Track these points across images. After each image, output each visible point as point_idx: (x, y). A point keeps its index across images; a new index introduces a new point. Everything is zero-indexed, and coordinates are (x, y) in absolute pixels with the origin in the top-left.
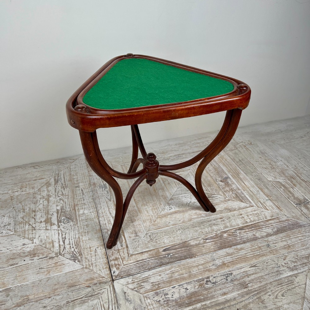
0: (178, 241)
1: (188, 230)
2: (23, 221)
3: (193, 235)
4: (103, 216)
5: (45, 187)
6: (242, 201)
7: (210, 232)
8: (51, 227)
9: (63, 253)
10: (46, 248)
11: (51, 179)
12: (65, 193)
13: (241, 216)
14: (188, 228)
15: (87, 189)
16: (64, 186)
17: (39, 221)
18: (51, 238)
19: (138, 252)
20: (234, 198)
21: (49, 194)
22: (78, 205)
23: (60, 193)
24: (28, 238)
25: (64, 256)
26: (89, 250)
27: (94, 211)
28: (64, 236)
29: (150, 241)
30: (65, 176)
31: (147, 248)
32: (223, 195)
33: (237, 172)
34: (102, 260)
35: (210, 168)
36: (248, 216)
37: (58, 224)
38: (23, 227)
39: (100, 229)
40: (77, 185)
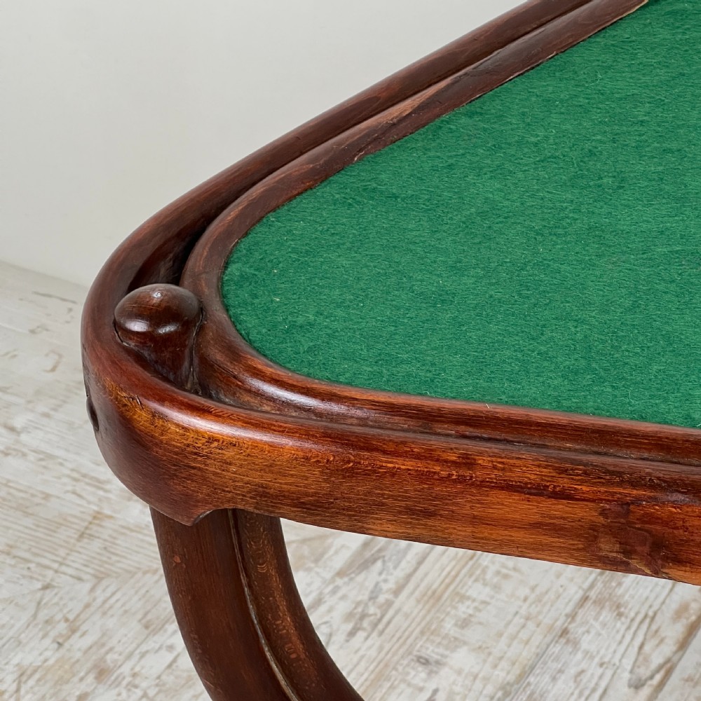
16: (372, 610)
40: (441, 650)
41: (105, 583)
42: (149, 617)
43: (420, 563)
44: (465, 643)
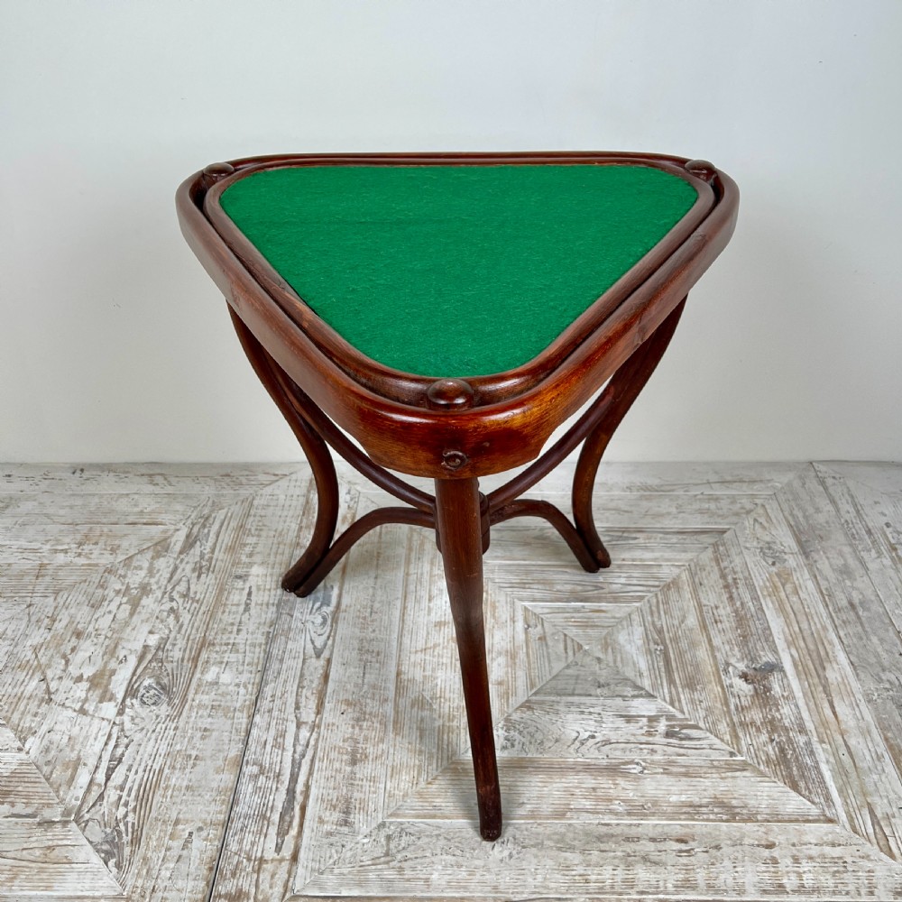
0: (481, 891)
1: (536, 856)
2: (31, 662)
3: (547, 883)
4: (269, 712)
5: (149, 554)
6: (795, 787)
7: (617, 889)
8: (96, 707)
9: (87, 816)
10: (47, 779)
11: (178, 530)
12: (196, 593)
13: (766, 853)
14: (539, 845)
15: (267, 592)
16: (204, 563)
17: (76, 673)
18: (77, 747)
19: (321, 889)
20: (768, 762)
21: (148, 584)
22: (214, 644)
23: (182, 588)
24: (15, 729)
25: (83, 830)
26: (170, 829)
27: (252, 681)
28: (119, 751)
29: (382, 859)
30: (224, 528)
31: (360, 884)
32: (727, 737)
33: (822, 653)
34: (191, 884)
35: (721, 611)
36: (796, 860)
37: (124, 700)
38: (24, 681)
39: (239, 759)
40: (245, 570)
41: (61, 594)
42: (91, 602)
43: (218, 537)
44: (255, 563)
